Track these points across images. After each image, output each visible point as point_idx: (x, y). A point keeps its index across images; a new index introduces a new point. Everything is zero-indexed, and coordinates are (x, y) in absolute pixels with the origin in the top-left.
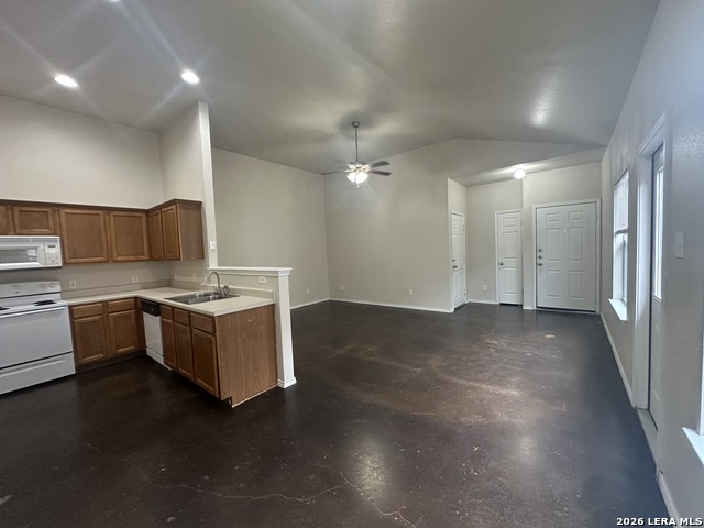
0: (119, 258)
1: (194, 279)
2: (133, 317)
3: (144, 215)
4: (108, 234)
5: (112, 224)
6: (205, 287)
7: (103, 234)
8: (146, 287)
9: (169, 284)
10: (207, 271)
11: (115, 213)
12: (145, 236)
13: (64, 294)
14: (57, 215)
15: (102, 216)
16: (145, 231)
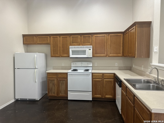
0: (110, 55)
1: (142, 69)
2: (113, 83)
3: (122, 35)
4: (107, 44)
5: (109, 39)
6: (148, 76)
7: (106, 44)
8: (120, 69)
9: (129, 69)
10: (151, 66)
11: (111, 35)
12: (121, 45)
13: (93, 68)
14: (92, 37)
15: (106, 36)
16: (122, 42)
